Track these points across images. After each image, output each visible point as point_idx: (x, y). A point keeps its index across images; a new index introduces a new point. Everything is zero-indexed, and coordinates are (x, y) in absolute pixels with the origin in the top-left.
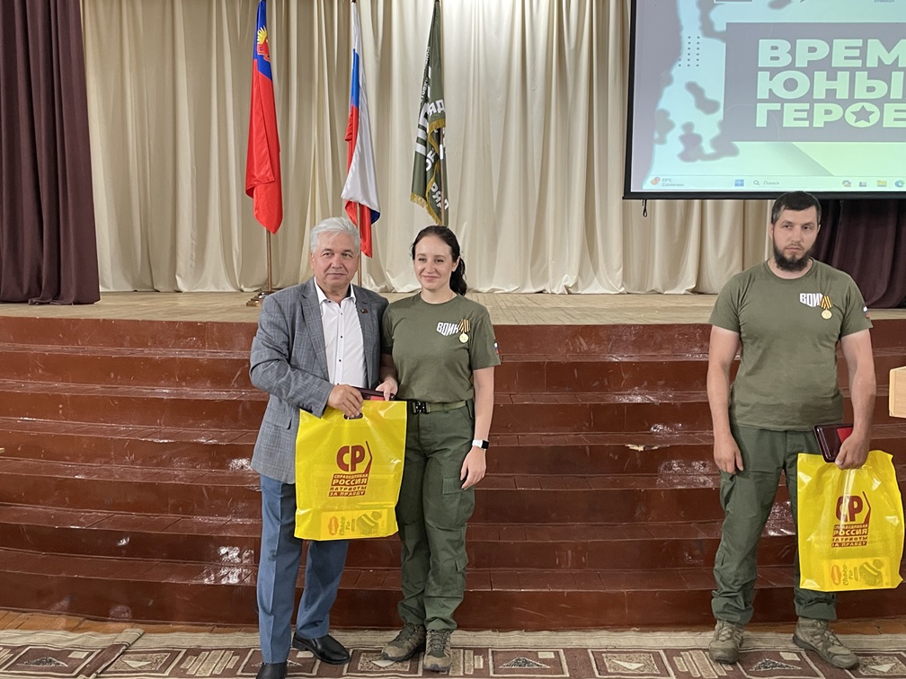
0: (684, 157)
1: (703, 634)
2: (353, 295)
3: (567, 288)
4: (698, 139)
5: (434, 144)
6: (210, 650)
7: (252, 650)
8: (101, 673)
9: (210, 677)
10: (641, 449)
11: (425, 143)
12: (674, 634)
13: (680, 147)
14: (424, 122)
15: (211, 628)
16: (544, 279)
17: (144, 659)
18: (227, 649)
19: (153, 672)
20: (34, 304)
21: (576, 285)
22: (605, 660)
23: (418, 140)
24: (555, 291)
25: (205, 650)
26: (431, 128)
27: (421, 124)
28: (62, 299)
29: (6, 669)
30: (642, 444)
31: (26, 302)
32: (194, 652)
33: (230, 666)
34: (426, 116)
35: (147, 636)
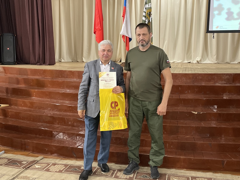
0: (228, 19)
1: (206, 173)
2: (110, 63)
3: (197, 61)
4: (232, 13)
5: (148, 17)
6: (58, 164)
7: (70, 165)
8: (27, 168)
9: (55, 172)
10: (196, 113)
11: (145, 17)
12: (196, 172)
13: (226, 16)
14: (145, 10)
15: (62, 158)
16: (191, 58)
17: (40, 165)
18: (63, 165)
19: (41, 169)
20: (38, 65)
21: (201, 60)
22: (171, 178)
23: (144, 16)
24: (194, 62)
25: (57, 164)
26: (147, 12)
27: (144, 11)
28: (46, 64)
29: (4, 165)
30: (197, 112)
31: (36, 64)
32: (54, 164)
33: (62, 169)
34: (146, 8)
35: (44, 159)
